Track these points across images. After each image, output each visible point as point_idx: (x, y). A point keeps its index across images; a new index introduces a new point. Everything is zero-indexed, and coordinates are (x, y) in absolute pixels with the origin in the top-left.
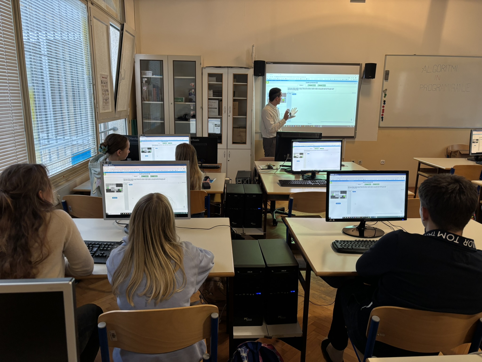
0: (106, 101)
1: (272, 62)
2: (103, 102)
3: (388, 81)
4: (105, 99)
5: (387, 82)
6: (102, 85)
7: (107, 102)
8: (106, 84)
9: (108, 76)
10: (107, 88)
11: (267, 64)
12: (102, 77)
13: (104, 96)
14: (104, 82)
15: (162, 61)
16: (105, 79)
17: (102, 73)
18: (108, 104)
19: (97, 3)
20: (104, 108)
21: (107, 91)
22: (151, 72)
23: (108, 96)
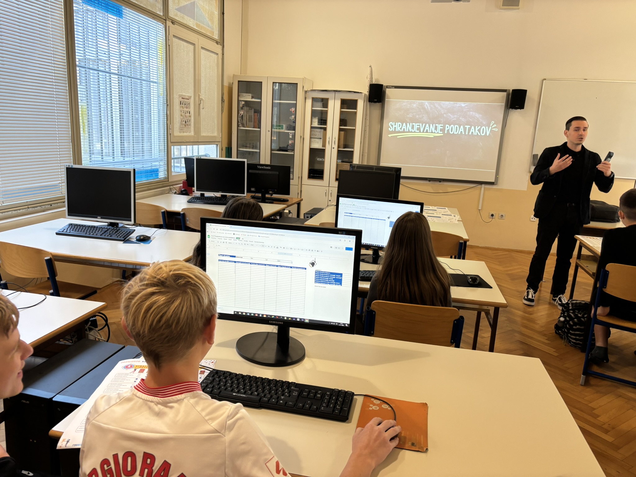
0: (186, 123)
1: (392, 86)
2: (181, 124)
4: (185, 121)
6: (180, 106)
7: (187, 125)
8: (188, 105)
9: (191, 97)
10: (189, 110)
11: (387, 89)
12: (182, 98)
13: (184, 117)
14: (184, 103)
15: (262, 82)
16: (186, 100)
17: (181, 94)
18: (189, 127)
19: (181, 21)
20: (181, 130)
21: (188, 113)
22: (250, 94)
23: (190, 118)
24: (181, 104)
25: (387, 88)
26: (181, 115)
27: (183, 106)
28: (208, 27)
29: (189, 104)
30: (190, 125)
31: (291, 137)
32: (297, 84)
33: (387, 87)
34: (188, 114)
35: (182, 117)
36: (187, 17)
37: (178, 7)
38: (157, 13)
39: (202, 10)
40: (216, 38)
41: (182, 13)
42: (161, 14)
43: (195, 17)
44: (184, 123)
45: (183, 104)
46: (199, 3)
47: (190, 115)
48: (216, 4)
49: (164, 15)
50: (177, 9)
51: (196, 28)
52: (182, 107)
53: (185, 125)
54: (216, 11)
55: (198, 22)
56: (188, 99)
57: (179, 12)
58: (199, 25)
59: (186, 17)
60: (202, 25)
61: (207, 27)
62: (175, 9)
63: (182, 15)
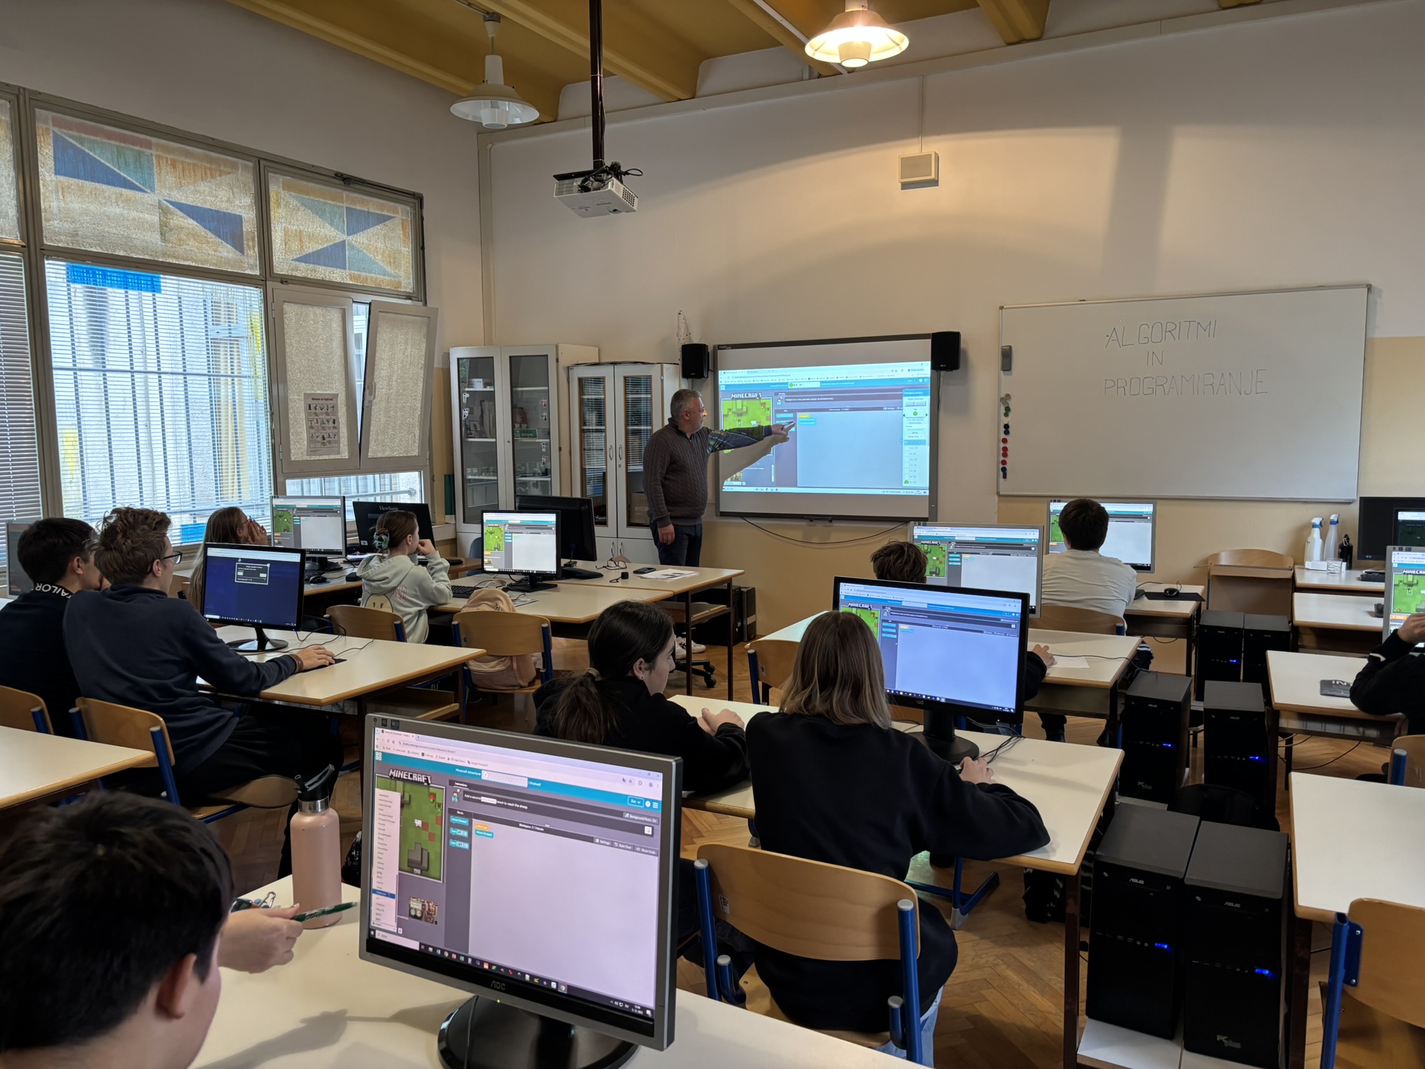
0: (324, 439)
1: (728, 346)
2: (312, 442)
3: (1011, 374)
4: (321, 437)
5: (1009, 377)
6: (309, 413)
7: (330, 442)
8: (330, 410)
9: (336, 396)
10: (334, 417)
11: (719, 351)
12: (313, 399)
13: (318, 430)
14: (319, 407)
15: (493, 357)
16: (324, 402)
17: (312, 392)
18: (336, 445)
19: (309, 276)
20: (311, 451)
21: (331, 422)
22: (481, 380)
23: (335, 431)
24: (310, 408)
25: (719, 349)
26: (311, 427)
27: (317, 411)
28: (384, 275)
29: (333, 407)
30: (338, 442)
31: (544, 450)
32: (547, 356)
33: (720, 347)
34: (328, 424)
35: (312, 431)
36: (324, 268)
37: (298, 256)
38: (246, 272)
39: (365, 251)
40: (408, 290)
41: (310, 263)
42: (257, 272)
43: (347, 265)
44: (320, 439)
45: (316, 409)
46: (356, 242)
47: (336, 425)
48: (404, 235)
49: (261, 274)
50: (297, 260)
51: (351, 282)
52: (316, 414)
53: (324, 444)
54: (405, 247)
55: (353, 272)
56: (332, 399)
57: (303, 264)
58: (359, 276)
59: (321, 269)
60: (367, 274)
61: (382, 277)
62: (292, 260)
63: (311, 266)
